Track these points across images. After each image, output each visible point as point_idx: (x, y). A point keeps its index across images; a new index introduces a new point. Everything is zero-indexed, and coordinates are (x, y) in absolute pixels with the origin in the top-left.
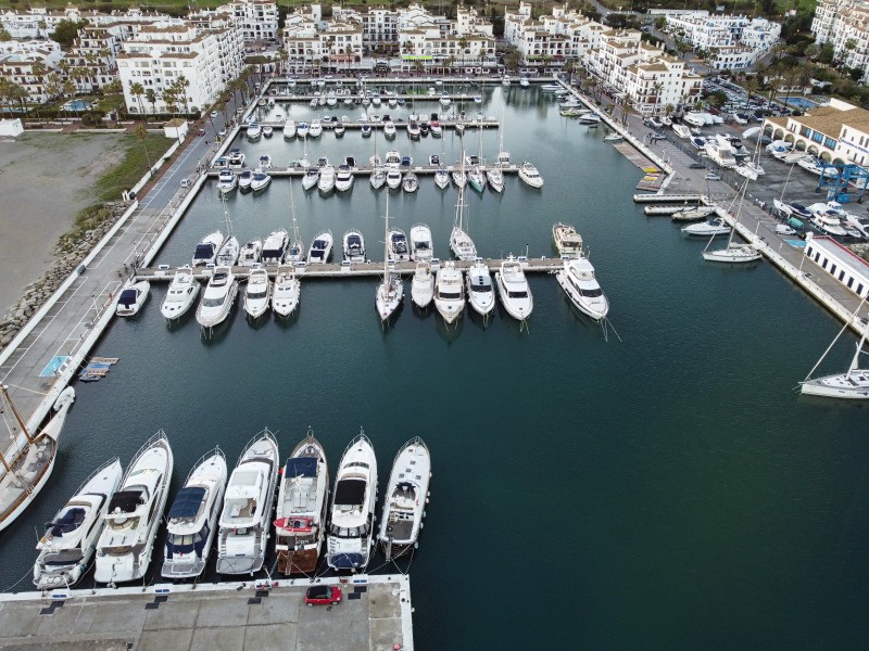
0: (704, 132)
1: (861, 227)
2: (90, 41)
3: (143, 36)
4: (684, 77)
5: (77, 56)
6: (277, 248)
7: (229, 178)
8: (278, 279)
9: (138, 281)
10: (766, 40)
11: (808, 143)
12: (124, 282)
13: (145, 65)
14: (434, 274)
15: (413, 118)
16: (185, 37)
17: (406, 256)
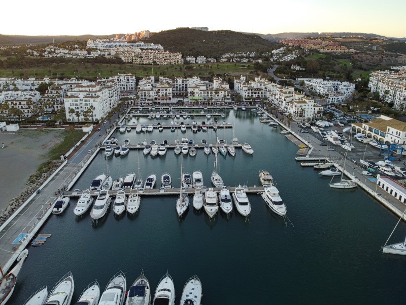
0: (325, 129)
1: (402, 172)
2: (53, 91)
3: (76, 89)
4: (314, 106)
5: (47, 97)
6: (131, 181)
7: (110, 149)
8: (130, 196)
9: (64, 197)
10: (349, 91)
11: (373, 134)
12: (57, 198)
13: (76, 101)
14: (204, 194)
15: (194, 123)
16: (94, 89)
17: (191, 185)
